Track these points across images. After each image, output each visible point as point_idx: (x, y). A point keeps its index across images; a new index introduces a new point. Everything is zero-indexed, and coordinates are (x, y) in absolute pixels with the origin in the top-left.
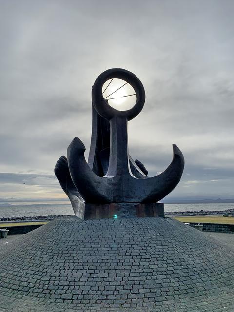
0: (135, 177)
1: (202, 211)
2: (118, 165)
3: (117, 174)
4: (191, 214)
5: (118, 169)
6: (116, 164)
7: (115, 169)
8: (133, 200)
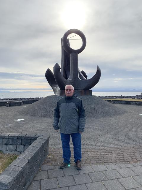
0: (81, 80)
1: (121, 96)
2: (74, 74)
3: (73, 78)
4: (114, 98)
5: (73, 76)
6: (73, 74)
7: (72, 76)
8: (79, 89)
